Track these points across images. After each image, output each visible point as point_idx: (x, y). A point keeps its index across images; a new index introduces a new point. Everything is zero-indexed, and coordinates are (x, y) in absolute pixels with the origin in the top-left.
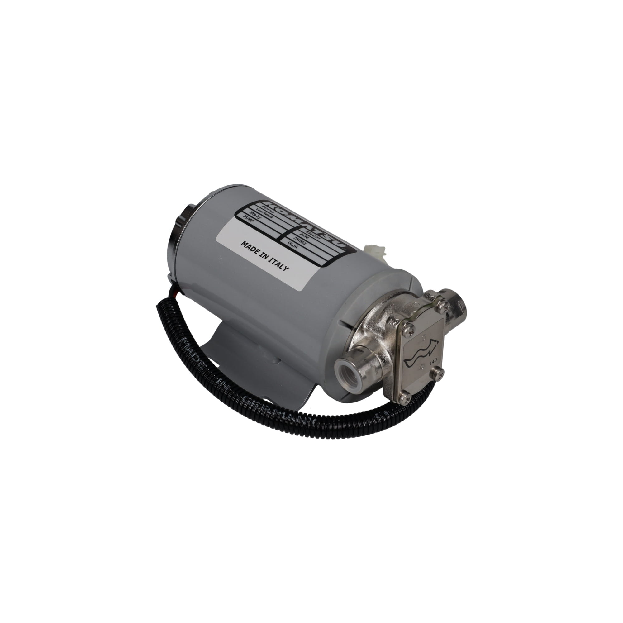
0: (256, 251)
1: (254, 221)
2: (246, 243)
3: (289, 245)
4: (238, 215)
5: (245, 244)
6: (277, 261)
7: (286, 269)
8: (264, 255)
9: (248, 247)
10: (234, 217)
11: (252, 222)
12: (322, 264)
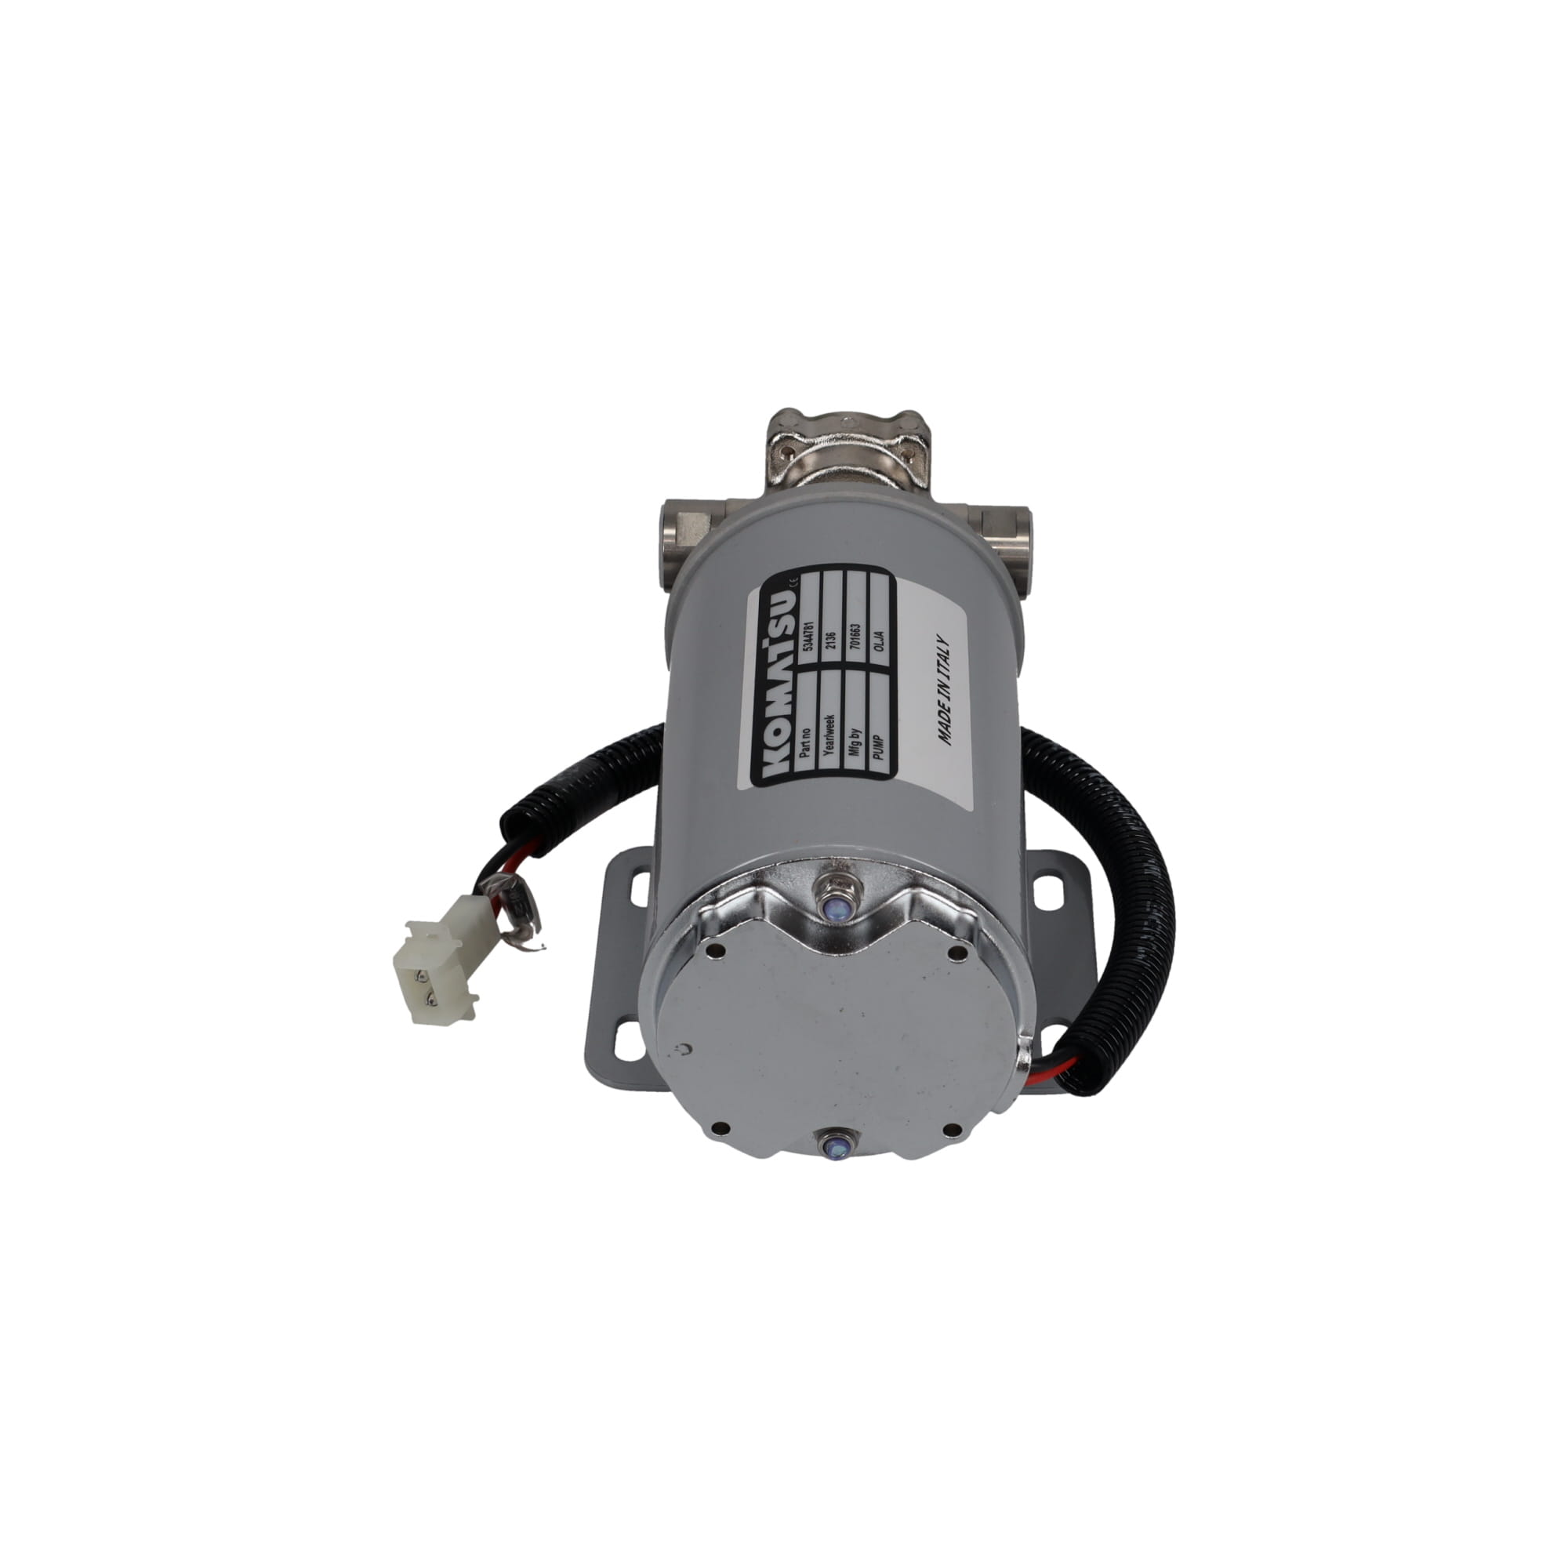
0: (944, 710)
1: (874, 737)
2: (941, 735)
3: (887, 646)
4: (886, 770)
5: (944, 737)
6: (938, 661)
7: (942, 641)
8: (941, 690)
9: (947, 729)
10: (898, 777)
11: (881, 738)
12: (885, 579)
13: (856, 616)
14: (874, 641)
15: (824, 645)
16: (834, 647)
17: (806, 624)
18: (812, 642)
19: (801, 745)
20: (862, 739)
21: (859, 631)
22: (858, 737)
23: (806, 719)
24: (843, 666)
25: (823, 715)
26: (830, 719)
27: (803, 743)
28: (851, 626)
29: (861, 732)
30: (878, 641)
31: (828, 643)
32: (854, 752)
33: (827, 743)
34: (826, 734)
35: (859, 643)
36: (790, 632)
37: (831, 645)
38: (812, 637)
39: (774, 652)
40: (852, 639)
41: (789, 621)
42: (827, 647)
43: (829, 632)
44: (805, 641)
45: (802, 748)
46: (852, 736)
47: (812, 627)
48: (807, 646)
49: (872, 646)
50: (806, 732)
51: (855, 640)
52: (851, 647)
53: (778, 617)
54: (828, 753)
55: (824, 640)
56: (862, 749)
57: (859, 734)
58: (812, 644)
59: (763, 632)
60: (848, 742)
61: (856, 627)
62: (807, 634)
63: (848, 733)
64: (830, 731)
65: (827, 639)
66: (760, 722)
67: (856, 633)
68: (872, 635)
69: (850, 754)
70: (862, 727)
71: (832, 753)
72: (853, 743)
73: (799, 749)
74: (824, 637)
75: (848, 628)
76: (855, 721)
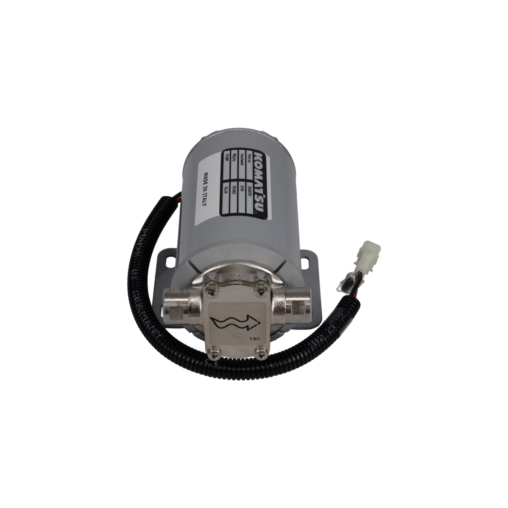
13: (234, 197)
14: (228, 190)
15: (244, 187)
16: (241, 186)
17: (251, 196)
18: (248, 189)
19: (251, 158)
20: (232, 159)
21: (233, 192)
22: (233, 159)
23: (250, 165)
24: (238, 180)
25: (244, 165)
26: (242, 164)
27: (250, 158)
28: (235, 193)
29: (232, 161)
30: (226, 190)
31: (243, 188)
32: (235, 155)
33: (243, 157)
34: (243, 160)
35: (233, 188)
36: (256, 196)
37: (242, 187)
38: (248, 191)
39: (261, 191)
40: (235, 189)
41: (257, 200)
42: (244, 186)
43: (243, 191)
44: (251, 190)
45: (250, 157)
46: (235, 159)
47: (249, 194)
48: (250, 188)
49: (228, 188)
50: (249, 161)
51: (234, 189)
52: (235, 186)
53: (260, 202)
54: (243, 154)
55: (245, 189)
56: (232, 156)
57: (233, 160)
58: (249, 188)
59: (266, 200)
60: (236, 157)
61: (234, 193)
62: (250, 192)
63: (236, 160)
64: (242, 160)
65: (244, 189)
66: (264, 170)
67: (234, 191)
68: (228, 192)
69: (236, 154)
70: (232, 162)
71: (241, 154)
72: (235, 157)
73: (252, 157)
74: (244, 190)
75: (236, 193)
76: (234, 164)
